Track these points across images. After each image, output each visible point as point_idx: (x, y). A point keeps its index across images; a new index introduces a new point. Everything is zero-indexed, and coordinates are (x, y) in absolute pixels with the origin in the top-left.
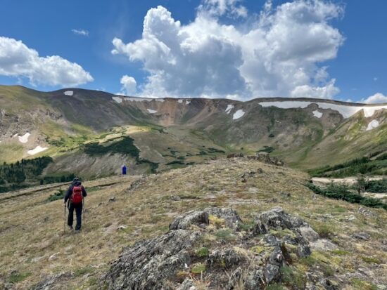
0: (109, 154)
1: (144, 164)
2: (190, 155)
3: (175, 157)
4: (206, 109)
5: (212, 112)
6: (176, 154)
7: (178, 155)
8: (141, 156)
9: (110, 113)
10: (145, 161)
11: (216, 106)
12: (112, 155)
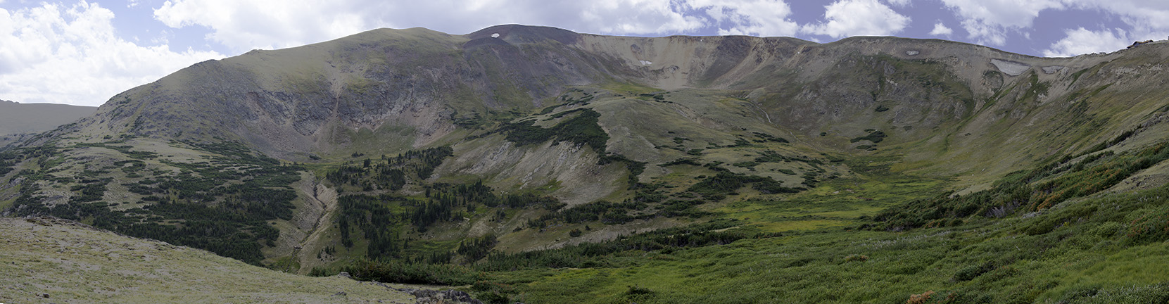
0: (550, 143)
1: (615, 164)
2: (714, 145)
3: (682, 150)
4: (751, 57)
5: (763, 64)
6: (686, 143)
7: (688, 146)
8: (610, 147)
9: (565, 68)
10: (617, 158)
11: (771, 51)
12: (555, 144)
